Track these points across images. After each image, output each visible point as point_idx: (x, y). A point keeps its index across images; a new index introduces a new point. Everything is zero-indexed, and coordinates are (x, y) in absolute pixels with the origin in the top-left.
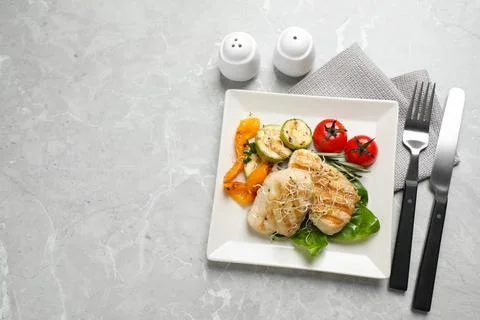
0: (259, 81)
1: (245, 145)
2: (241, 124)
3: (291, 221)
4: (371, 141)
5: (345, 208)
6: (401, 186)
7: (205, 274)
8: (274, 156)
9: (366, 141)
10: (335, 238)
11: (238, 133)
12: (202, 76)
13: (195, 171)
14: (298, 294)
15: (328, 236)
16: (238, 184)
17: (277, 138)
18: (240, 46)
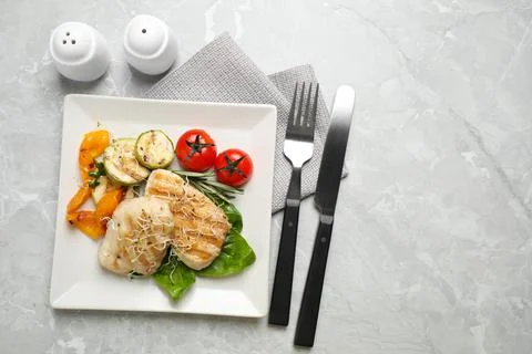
0: (109, 79)
1: (91, 166)
2: (85, 140)
3: (148, 259)
4: (244, 157)
5: (213, 239)
6: (281, 205)
7: (52, 322)
8: (127, 179)
9: (237, 157)
10: (205, 272)
11: (82, 150)
12: (36, 74)
13: (34, 197)
14: (165, 337)
15: (196, 272)
16: (85, 213)
17: (130, 155)
18: (74, 42)
